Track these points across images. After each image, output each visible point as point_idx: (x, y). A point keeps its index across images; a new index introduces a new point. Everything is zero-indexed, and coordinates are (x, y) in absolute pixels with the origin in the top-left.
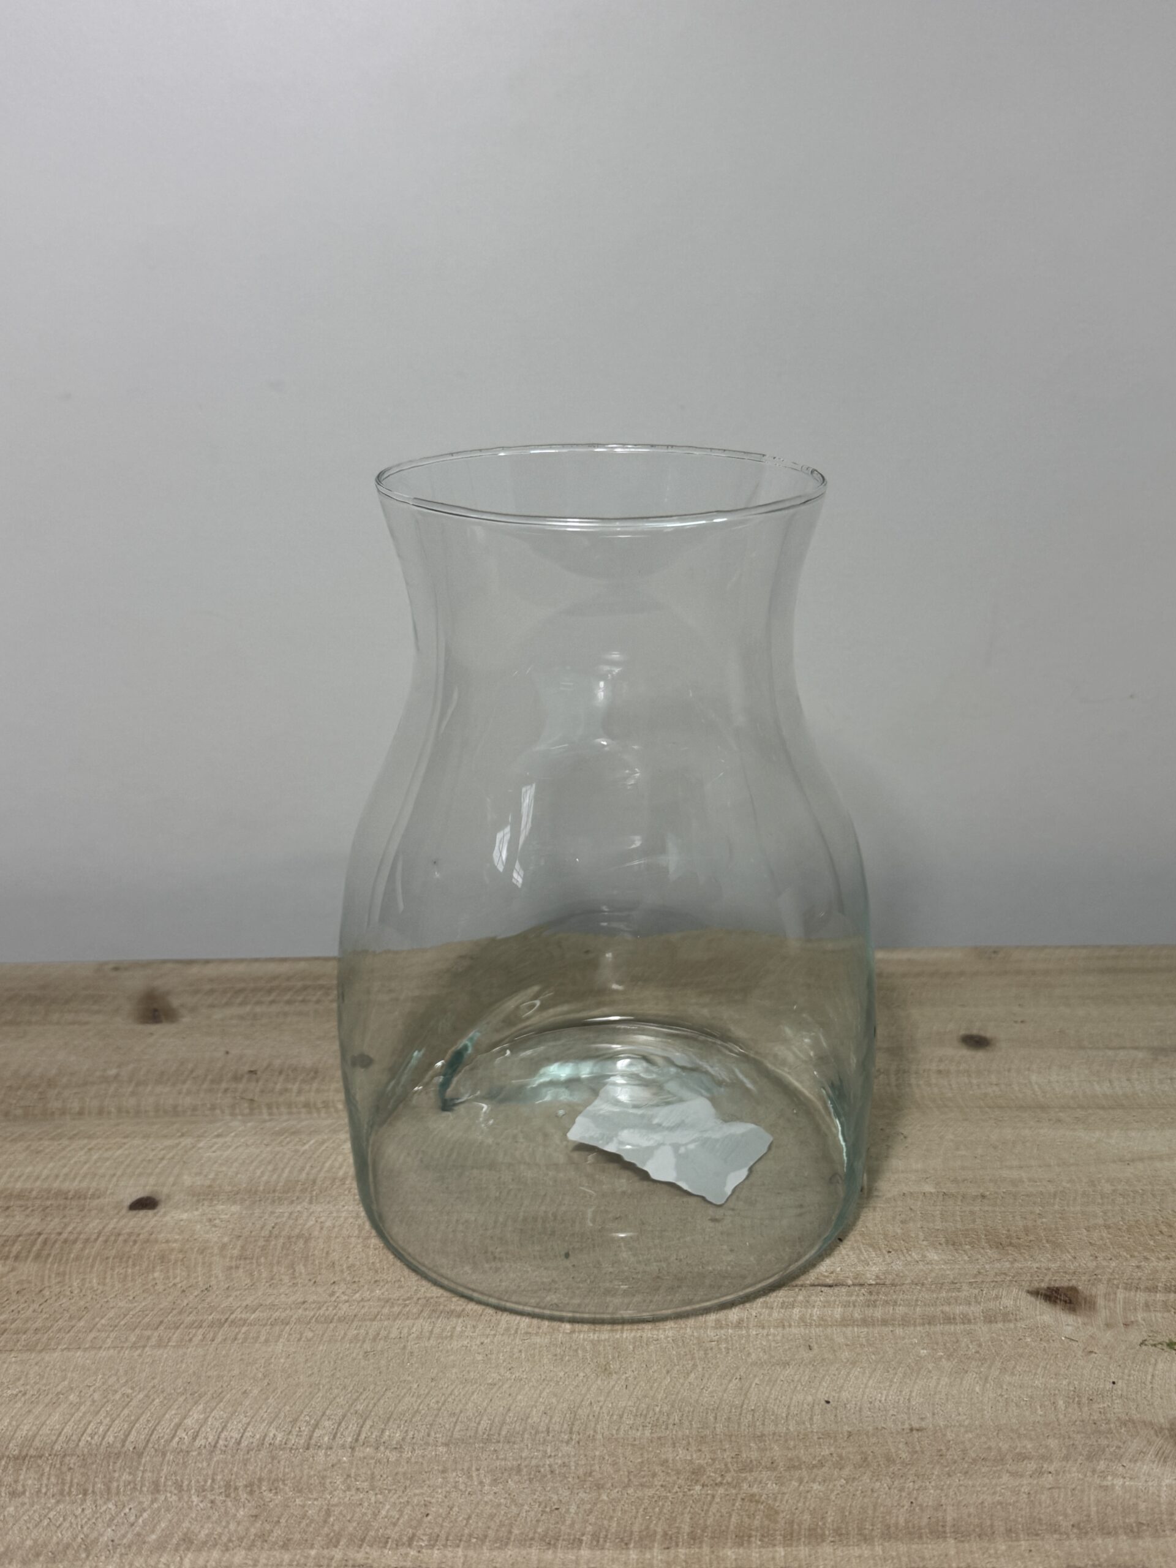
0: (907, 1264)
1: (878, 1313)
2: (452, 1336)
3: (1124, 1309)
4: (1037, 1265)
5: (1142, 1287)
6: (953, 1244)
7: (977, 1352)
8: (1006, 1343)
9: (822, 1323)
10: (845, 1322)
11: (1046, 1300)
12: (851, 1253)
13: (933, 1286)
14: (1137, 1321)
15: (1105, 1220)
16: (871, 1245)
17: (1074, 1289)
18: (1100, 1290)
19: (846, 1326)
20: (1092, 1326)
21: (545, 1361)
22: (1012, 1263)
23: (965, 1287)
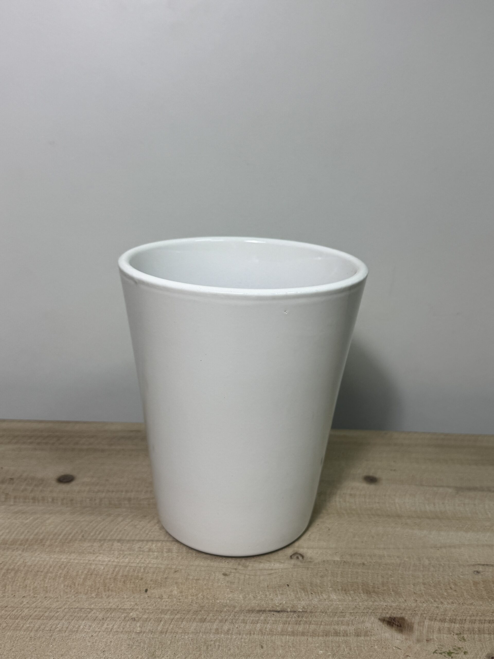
0: (320, 600)
1: (301, 629)
2: (77, 631)
3: (428, 631)
4: (386, 604)
5: (438, 619)
6: (345, 590)
7: (349, 653)
8: (364, 648)
9: (271, 633)
10: (283, 633)
11: (388, 624)
12: (292, 593)
13: (331, 614)
14: (433, 639)
15: (423, 580)
16: (303, 589)
17: (403, 619)
18: (416, 619)
19: (283, 635)
20: (410, 640)
21: (123, 648)
22: (373, 602)
23: (348, 615)
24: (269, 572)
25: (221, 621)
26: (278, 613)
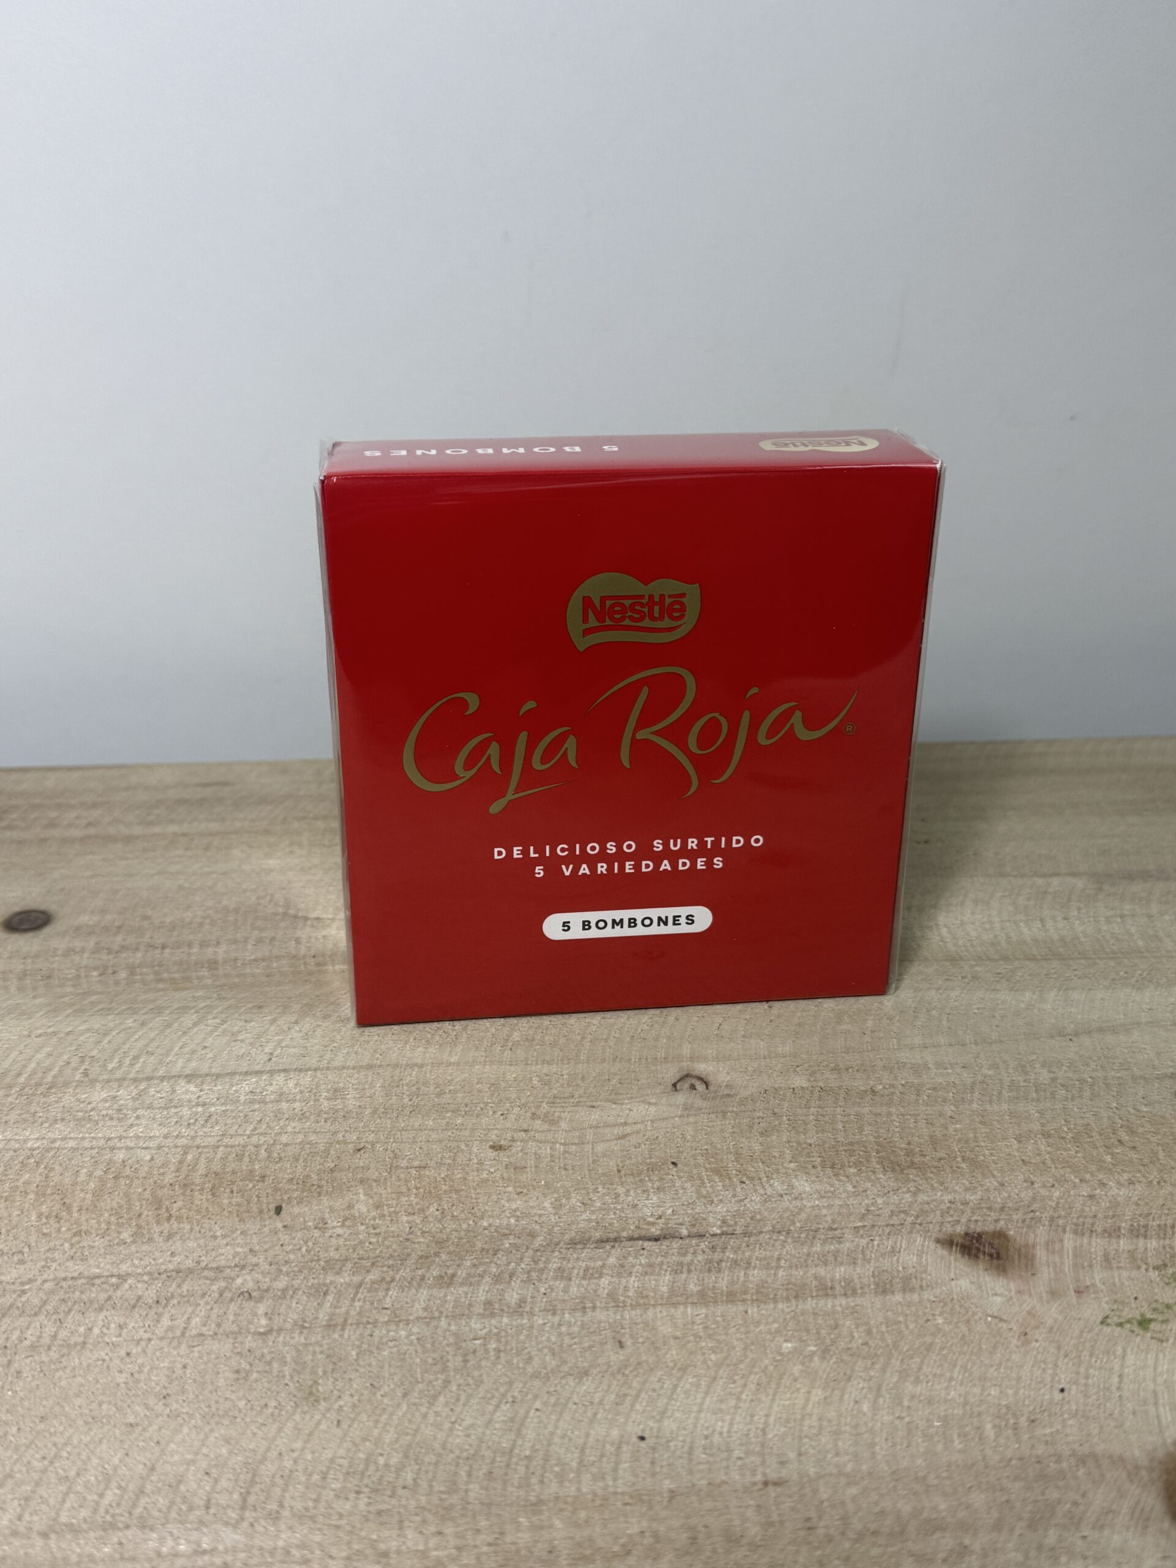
0: (767, 1199)
1: (723, 1282)
2: (84, 1343)
3: (1075, 1265)
4: (950, 1197)
5: (1099, 1230)
6: (832, 1167)
7: (866, 1344)
8: (907, 1327)
9: (642, 1301)
10: (675, 1298)
11: (963, 1254)
12: (688, 1185)
13: (803, 1235)
14: (1094, 1285)
15: (1043, 1125)
16: (716, 1171)
17: (1001, 1235)
18: (1041, 1234)
19: (675, 1305)
20: (1030, 1295)
21: (221, 1382)
22: (915, 1194)
23: (848, 1236)
24: (617, 1131)
25: (497, 1279)
26: (654, 1243)
